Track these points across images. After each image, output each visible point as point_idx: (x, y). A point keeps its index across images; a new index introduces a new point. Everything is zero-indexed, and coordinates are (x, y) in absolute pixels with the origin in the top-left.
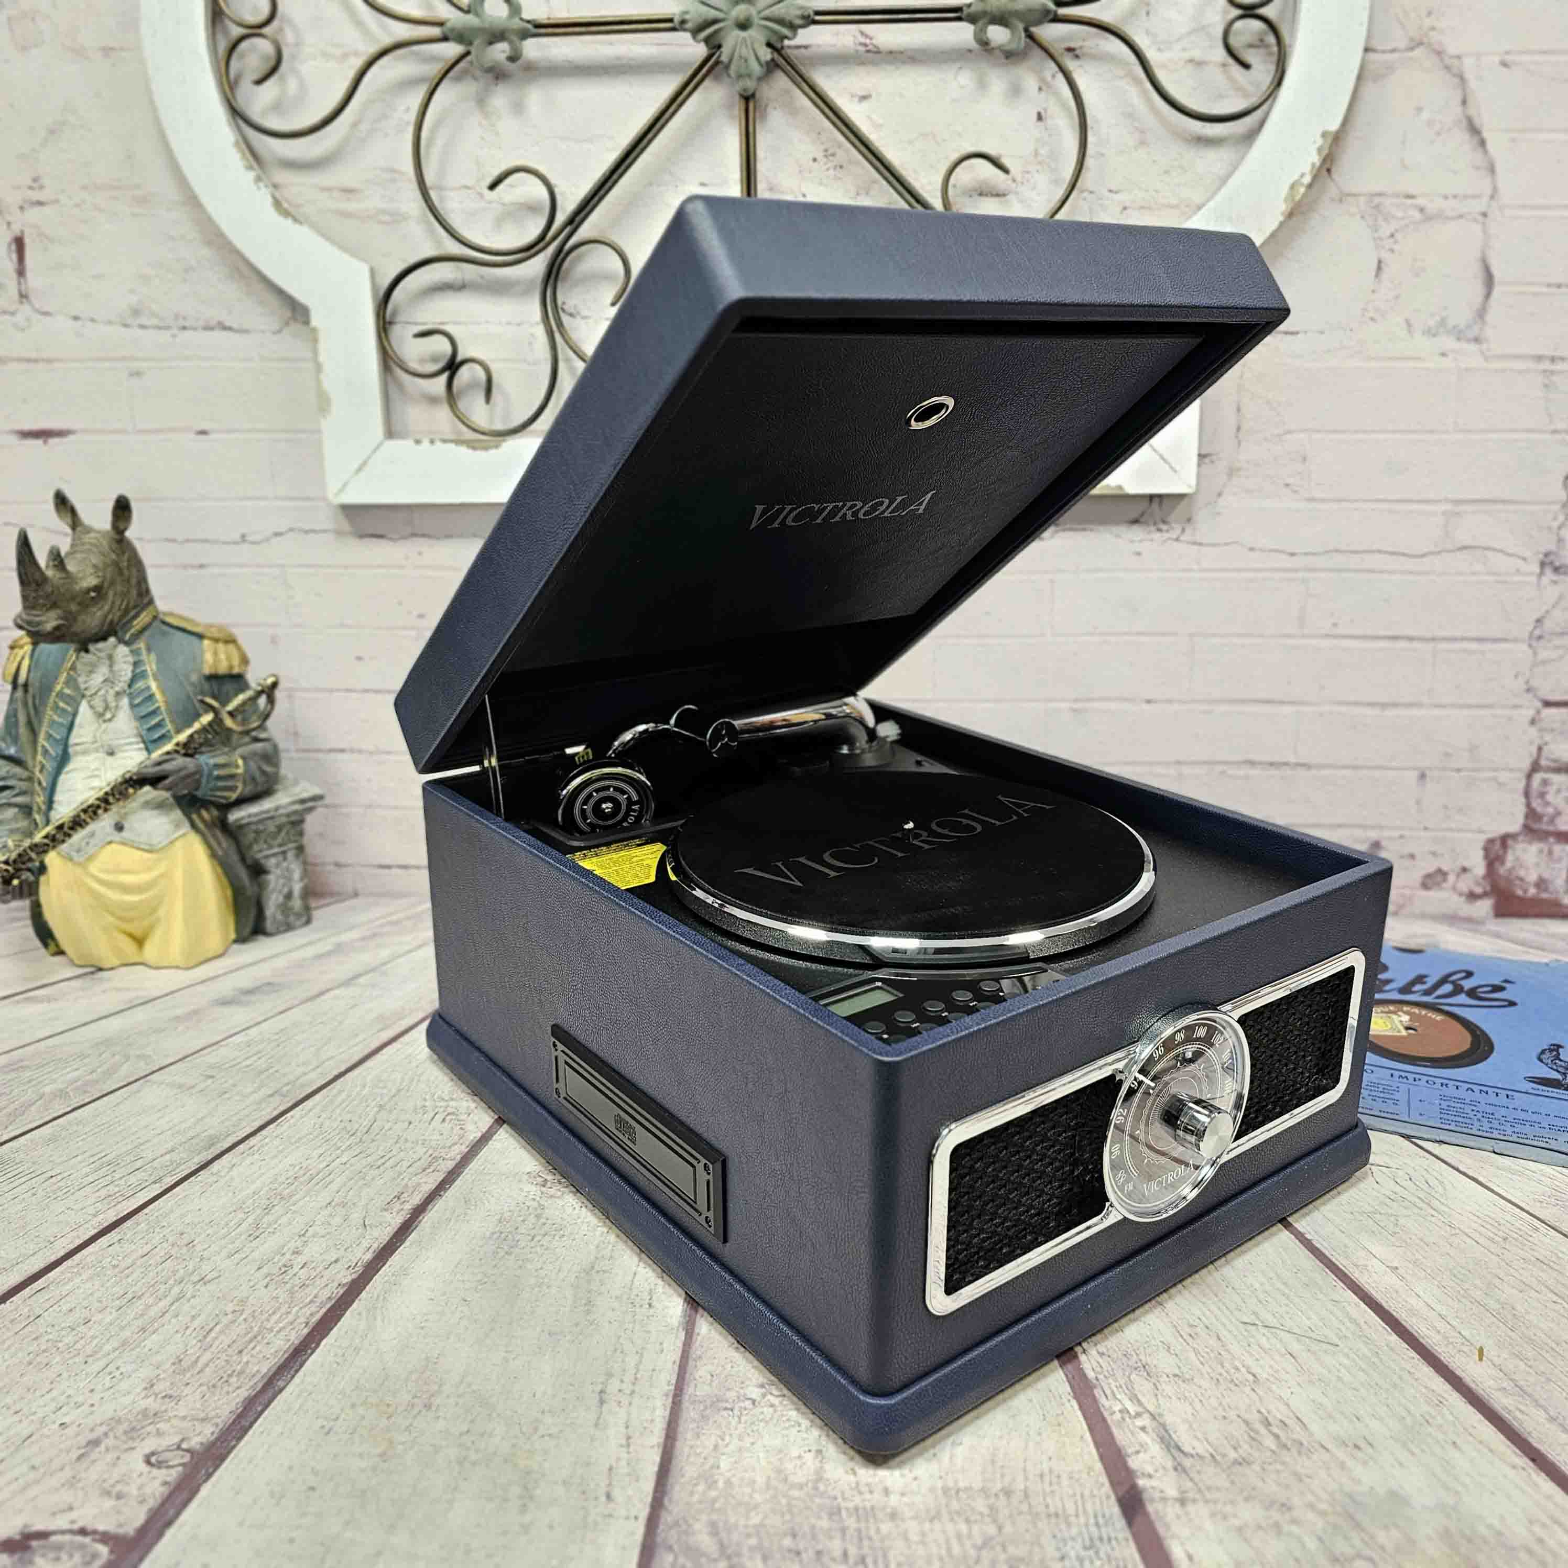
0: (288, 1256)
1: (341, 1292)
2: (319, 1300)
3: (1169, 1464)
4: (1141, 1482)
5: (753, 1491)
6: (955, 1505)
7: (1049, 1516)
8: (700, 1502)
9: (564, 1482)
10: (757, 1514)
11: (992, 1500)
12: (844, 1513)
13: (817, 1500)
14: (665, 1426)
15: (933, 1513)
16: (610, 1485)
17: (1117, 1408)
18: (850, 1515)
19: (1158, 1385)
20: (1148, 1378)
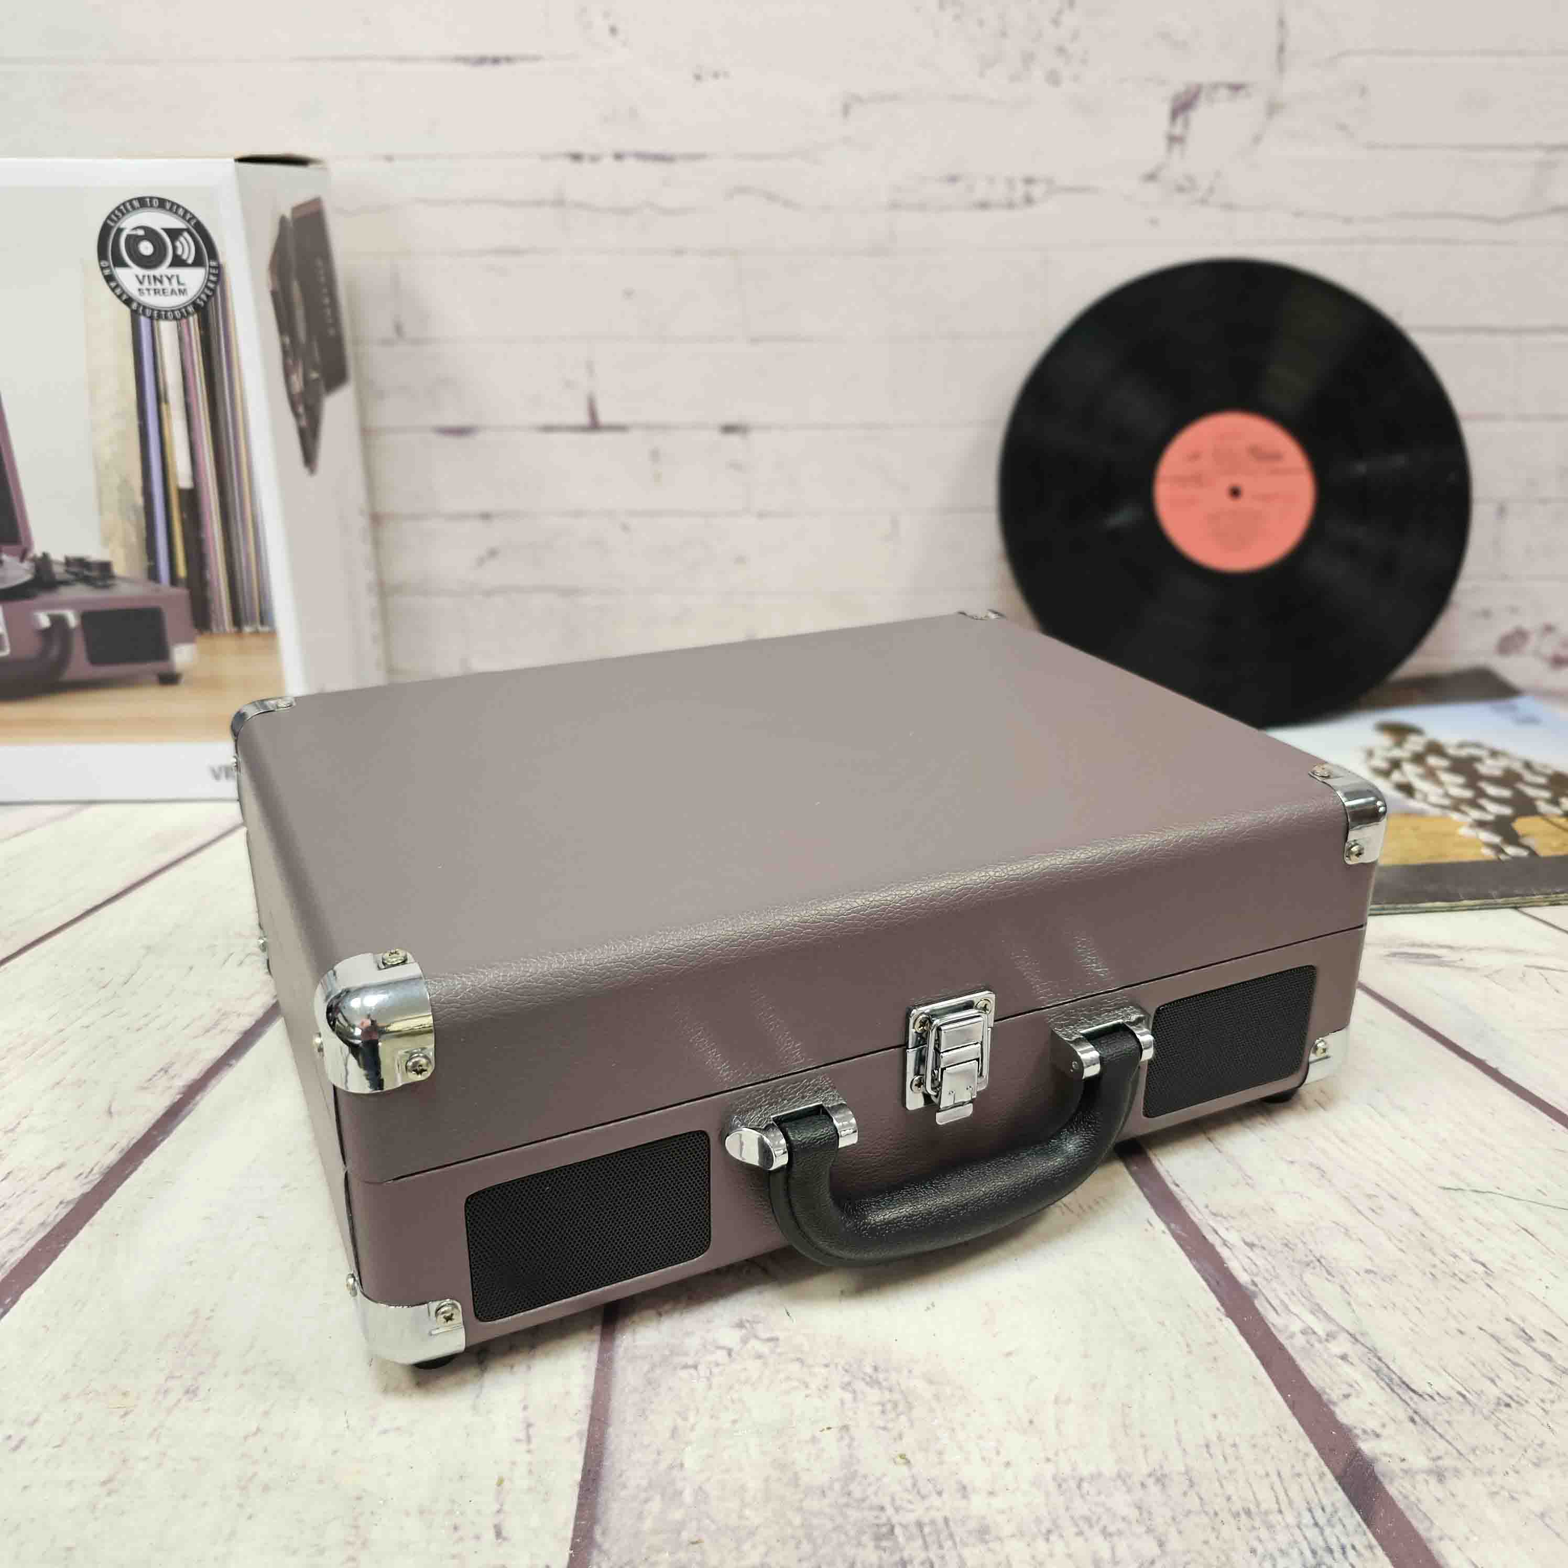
1: (63, 1212)
2: (25, 1228)
3: (1402, 1413)
4: (1367, 1447)
5: (744, 1505)
6: (1081, 1508)
7: (1236, 1515)
8: (655, 1532)
9: (421, 1512)
10: (754, 1547)
11: (1139, 1493)
12: (898, 1530)
13: (853, 1514)
14: (589, 1402)
15: (1047, 1524)
16: (499, 1512)
17: (1296, 1327)
18: (910, 1538)
19: (1347, 1287)
20: (1329, 1277)
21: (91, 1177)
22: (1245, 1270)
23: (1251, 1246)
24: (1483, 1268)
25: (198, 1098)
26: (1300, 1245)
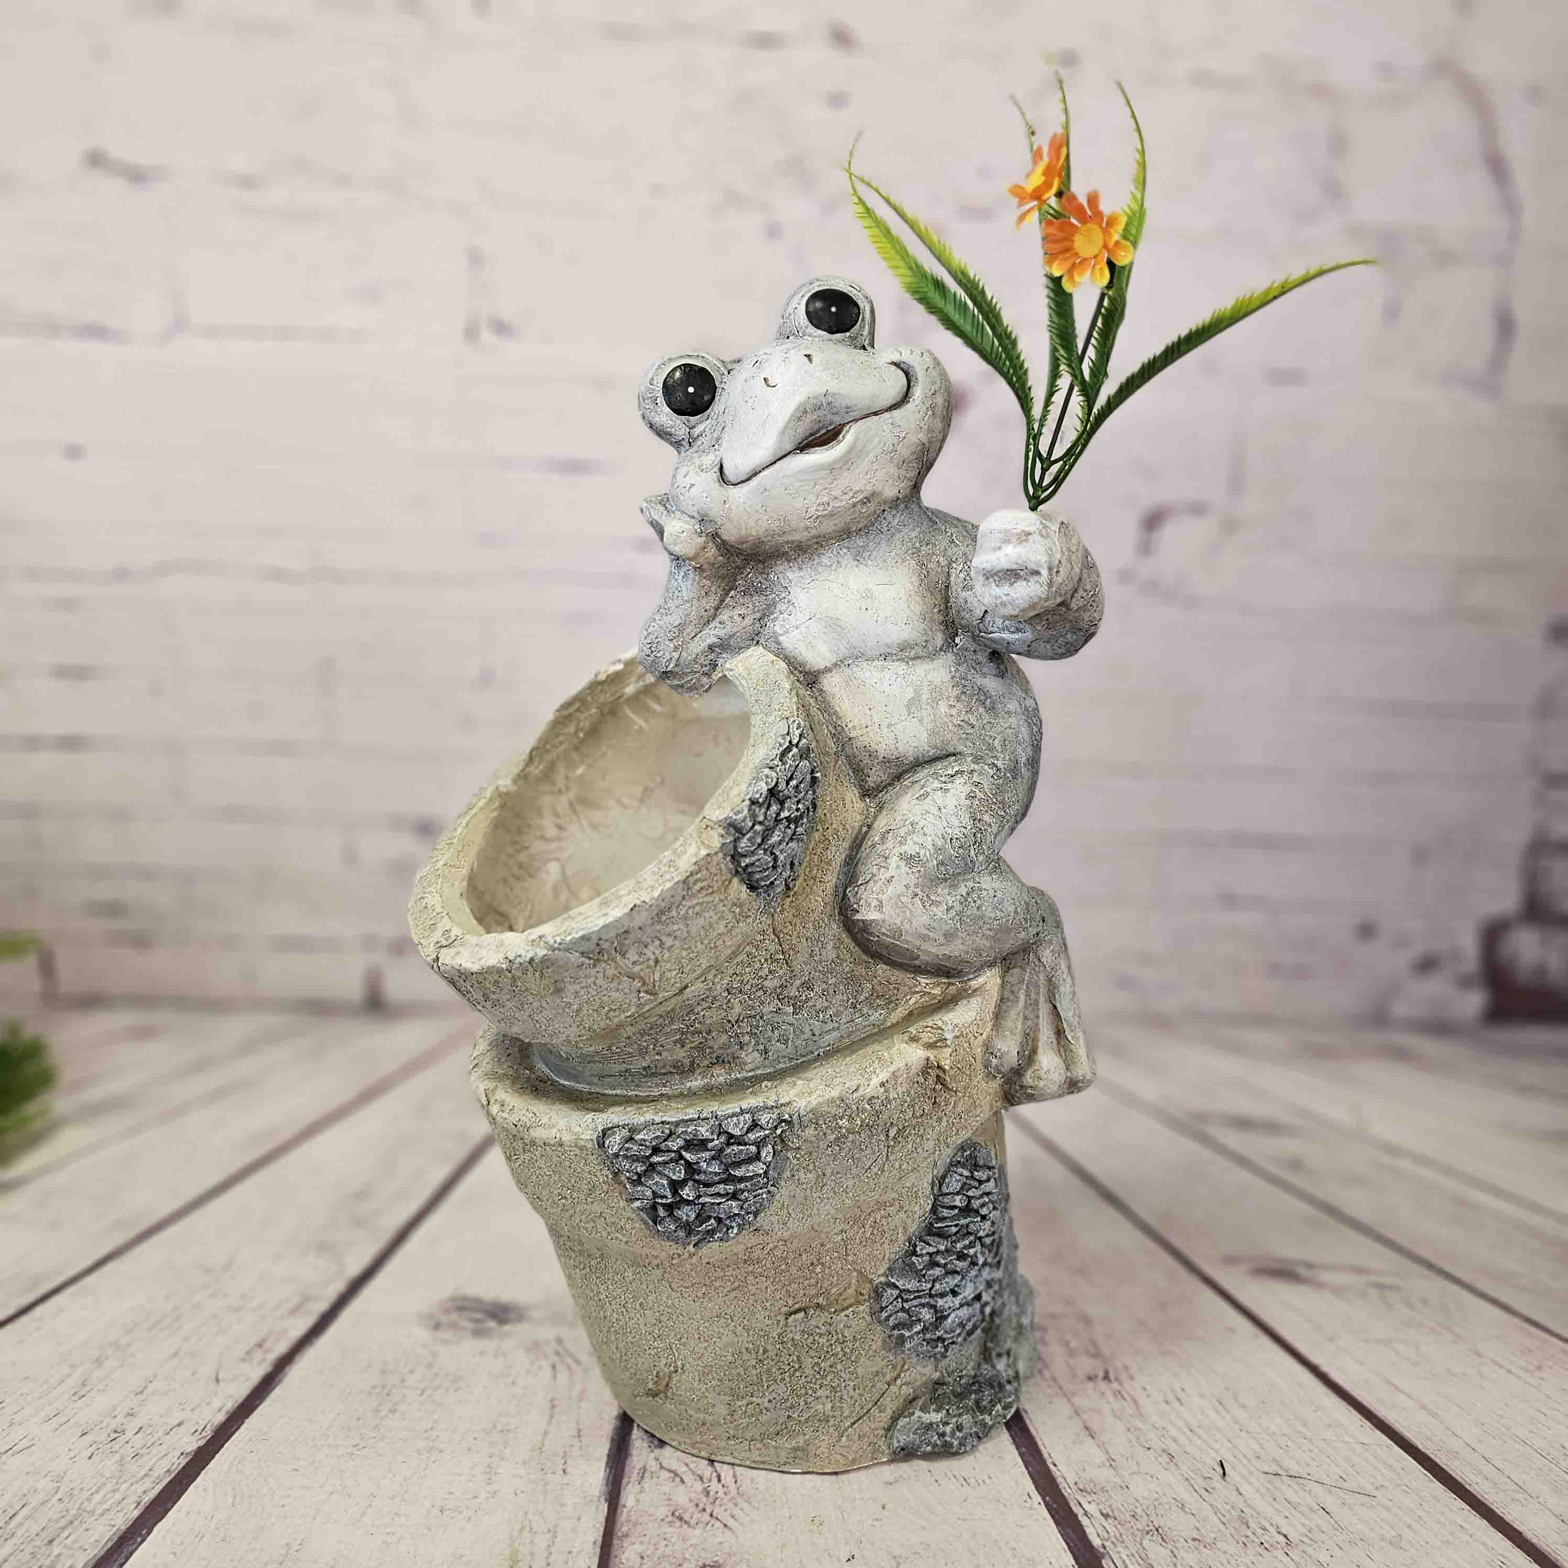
0: (120, 1419)
1: (184, 1461)
19: (1176, 1551)
20: (1164, 1544)
21: (204, 1434)
22: (1099, 1536)
23: (1106, 1516)
24: (1284, 1540)
25: (287, 1369)
26: (1145, 1517)
